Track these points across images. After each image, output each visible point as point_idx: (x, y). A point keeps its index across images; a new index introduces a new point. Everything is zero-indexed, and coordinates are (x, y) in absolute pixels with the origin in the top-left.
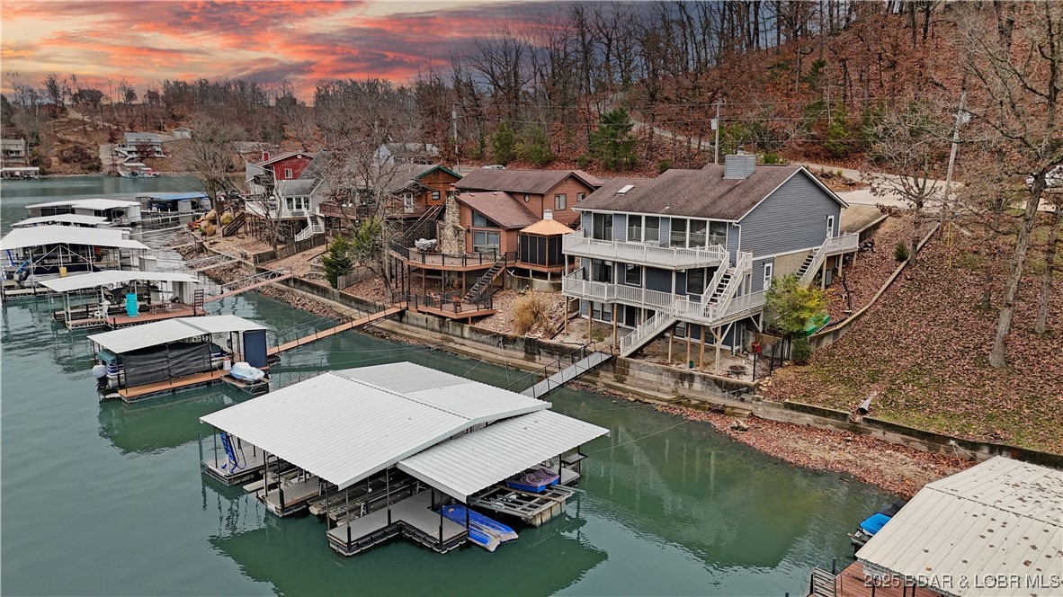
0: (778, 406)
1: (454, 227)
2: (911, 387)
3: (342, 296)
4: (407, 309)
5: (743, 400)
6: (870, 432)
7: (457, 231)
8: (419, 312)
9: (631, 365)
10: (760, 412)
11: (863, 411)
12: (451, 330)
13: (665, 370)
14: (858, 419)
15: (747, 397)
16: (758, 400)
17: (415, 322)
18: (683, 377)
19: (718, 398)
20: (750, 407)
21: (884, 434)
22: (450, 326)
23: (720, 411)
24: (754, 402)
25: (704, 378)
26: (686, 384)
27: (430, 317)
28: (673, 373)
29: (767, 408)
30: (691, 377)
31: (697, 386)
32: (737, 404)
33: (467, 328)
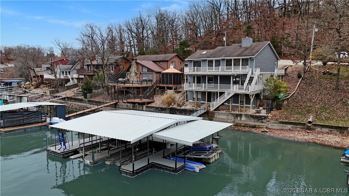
0: (277, 123)
1: (135, 72)
2: (324, 113)
3: (89, 101)
4: (118, 102)
5: (262, 122)
6: (316, 129)
7: (136, 74)
8: (123, 103)
9: (215, 113)
10: (270, 126)
11: (310, 122)
12: (137, 108)
13: (230, 114)
14: (309, 125)
15: (264, 121)
16: (269, 121)
17: (122, 107)
18: (237, 116)
19: (252, 122)
20: (266, 124)
21: (321, 129)
22: (137, 106)
23: (254, 127)
24: (267, 122)
25: (246, 115)
26: (239, 118)
27: (129, 104)
28: (233, 114)
29: (272, 124)
30: (241, 115)
31: (243, 118)
32: (260, 124)
33: (144, 107)
